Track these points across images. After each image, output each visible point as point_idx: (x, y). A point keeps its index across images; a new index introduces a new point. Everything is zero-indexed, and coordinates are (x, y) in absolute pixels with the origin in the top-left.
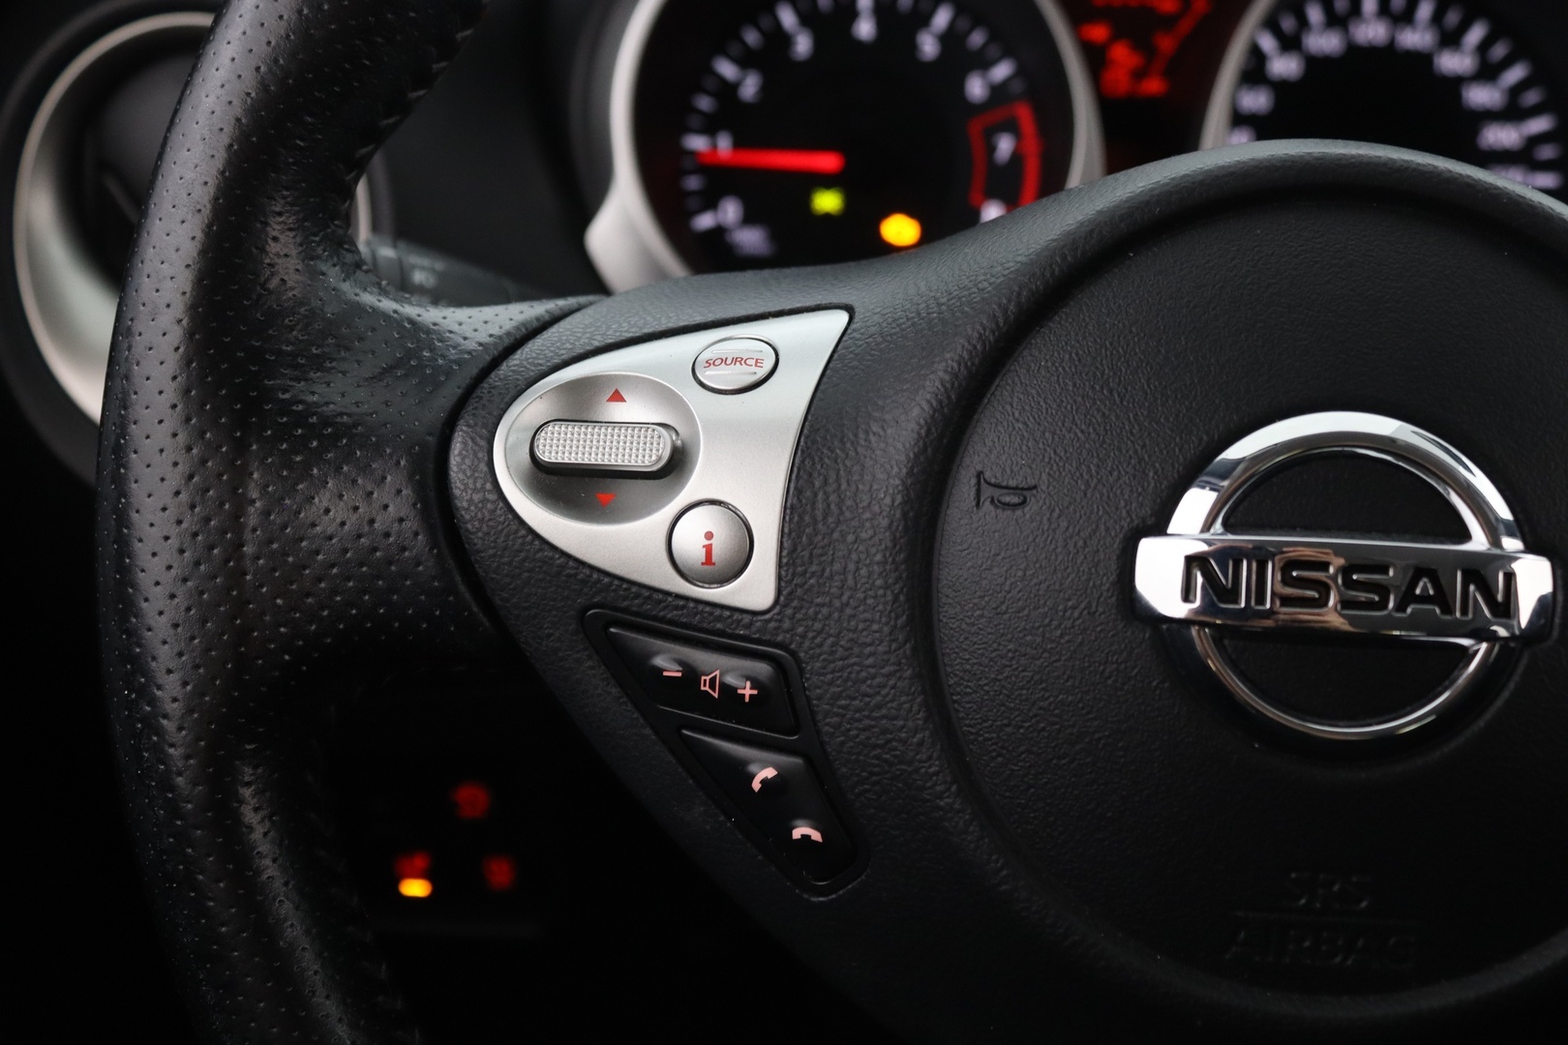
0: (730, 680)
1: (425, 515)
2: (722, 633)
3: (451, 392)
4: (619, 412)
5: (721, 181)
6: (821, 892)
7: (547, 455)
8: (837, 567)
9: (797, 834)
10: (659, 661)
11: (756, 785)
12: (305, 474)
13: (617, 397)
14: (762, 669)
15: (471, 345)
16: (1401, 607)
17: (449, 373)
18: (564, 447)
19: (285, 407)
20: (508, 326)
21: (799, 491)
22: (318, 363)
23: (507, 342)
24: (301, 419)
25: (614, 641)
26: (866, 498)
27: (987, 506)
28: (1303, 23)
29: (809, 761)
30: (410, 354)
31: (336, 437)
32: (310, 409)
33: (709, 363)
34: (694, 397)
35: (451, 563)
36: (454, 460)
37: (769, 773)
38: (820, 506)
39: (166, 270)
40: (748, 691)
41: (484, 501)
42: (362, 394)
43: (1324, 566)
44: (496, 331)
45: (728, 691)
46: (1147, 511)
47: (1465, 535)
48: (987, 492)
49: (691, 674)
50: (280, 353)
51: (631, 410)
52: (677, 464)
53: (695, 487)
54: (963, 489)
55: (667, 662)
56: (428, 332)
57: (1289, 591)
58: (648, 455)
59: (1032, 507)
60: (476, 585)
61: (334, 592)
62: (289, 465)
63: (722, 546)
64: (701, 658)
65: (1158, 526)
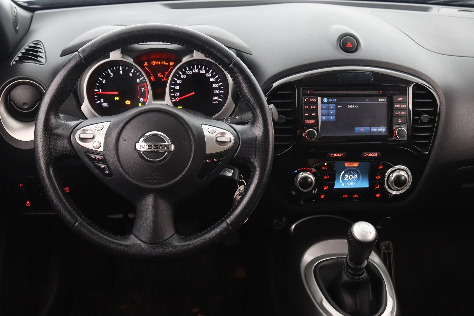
0: (99, 158)
1: (69, 143)
2: (98, 153)
3: (71, 130)
4: (87, 132)
5: (100, 96)
6: (109, 178)
7: (81, 137)
8: (109, 147)
9: (106, 172)
10: (92, 156)
11: (102, 168)
12: (56, 139)
13: (88, 131)
14: (102, 157)
15: (72, 126)
16: (159, 149)
17: (70, 129)
18: (82, 136)
19: (54, 133)
20: (76, 124)
21: (105, 140)
22: (57, 128)
23: (76, 125)
24: (56, 134)
25: (88, 155)
26: (112, 140)
27: (123, 141)
28: (186, 70)
29: (107, 165)
30: (66, 127)
31: (59, 135)
32: (57, 133)
33: (97, 127)
34: (95, 131)
35: (71, 147)
36: (71, 137)
37: (103, 167)
38: (107, 141)
39: (42, 119)
40: (101, 159)
41: (75, 141)
42: (62, 131)
43: (152, 145)
44: (75, 124)
45: (99, 159)
46: (137, 141)
47: (165, 142)
48: (123, 139)
49: (95, 158)
50: (53, 127)
51: (89, 132)
52: (94, 137)
53: (96, 139)
54: (121, 139)
55: (93, 156)
56: (68, 124)
57: (149, 148)
58: (91, 137)
59: (127, 141)
60: (74, 150)
61: (60, 150)
62: (55, 138)
63: (98, 145)
64: (96, 156)
65: (138, 142)
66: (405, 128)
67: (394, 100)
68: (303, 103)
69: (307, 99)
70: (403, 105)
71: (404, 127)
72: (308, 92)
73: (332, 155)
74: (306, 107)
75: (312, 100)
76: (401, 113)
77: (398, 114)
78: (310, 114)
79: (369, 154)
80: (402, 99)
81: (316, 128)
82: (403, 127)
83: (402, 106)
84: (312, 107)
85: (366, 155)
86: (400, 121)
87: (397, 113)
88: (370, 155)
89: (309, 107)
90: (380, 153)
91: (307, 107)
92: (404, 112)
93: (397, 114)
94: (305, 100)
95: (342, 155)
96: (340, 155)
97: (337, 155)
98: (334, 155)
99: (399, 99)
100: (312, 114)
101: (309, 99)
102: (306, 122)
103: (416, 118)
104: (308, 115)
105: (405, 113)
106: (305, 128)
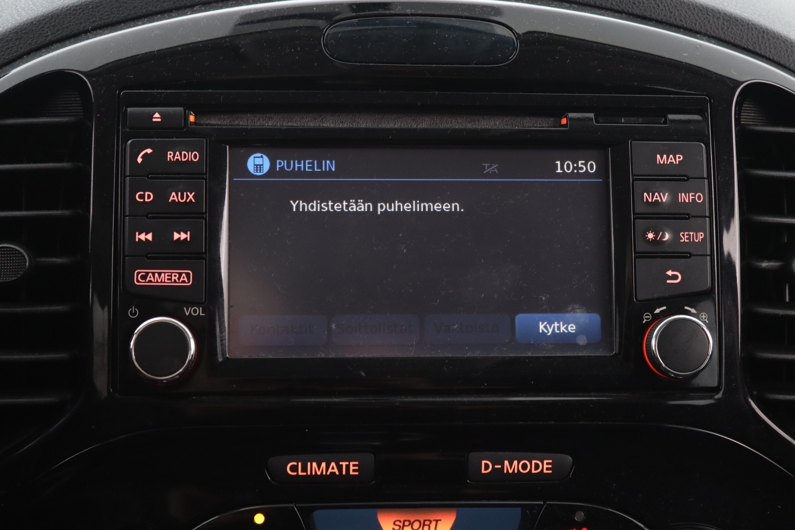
66: (704, 316)
67: (638, 166)
68: (128, 173)
69: (149, 151)
70: (686, 192)
71: (699, 312)
72: (157, 115)
73: (293, 468)
74: (142, 197)
75: (178, 158)
76: (676, 237)
77: (661, 243)
78: (163, 236)
79: (506, 463)
80: (679, 158)
81: (200, 312)
82: (693, 311)
83: (684, 197)
85: (487, 467)
86: (675, 277)
87: (656, 234)
88: (512, 467)
89: (161, 196)
90: (570, 459)
91: (149, 197)
92: (697, 231)
93: (654, 242)
94: (140, 160)
95: (352, 467)
96: (340, 468)
97: (324, 465)
98: (304, 469)
99: (661, 159)
100: (176, 236)
101: (160, 153)
102: (138, 278)
103: (765, 264)
104: (150, 237)
105: (701, 236)
106: (133, 312)
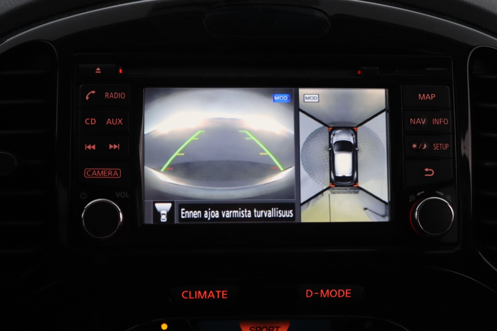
66: (449, 197)
68: (80, 106)
69: (93, 92)
70: (437, 118)
71: (445, 194)
72: (98, 69)
73: (186, 294)
74: (89, 121)
75: (112, 96)
76: (430, 147)
77: (421, 150)
79: (322, 291)
80: (433, 96)
81: (126, 195)
82: (442, 194)
83: (436, 121)
84: (109, 121)
85: (309, 293)
86: (430, 172)
87: (418, 145)
88: (325, 294)
90: (363, 289)
91: (93, 121)
92: (444, 143)
93: (417, 149)
94: (87, 98)
95: (223, 294)
96: (216, 294)
97: (205, 292)
98: (193, 295)
99: (422, 97)
100: (111, 146)
102: (86, 174)
104: (94, 147)
105: (447, 146)
106: (83, 195)
